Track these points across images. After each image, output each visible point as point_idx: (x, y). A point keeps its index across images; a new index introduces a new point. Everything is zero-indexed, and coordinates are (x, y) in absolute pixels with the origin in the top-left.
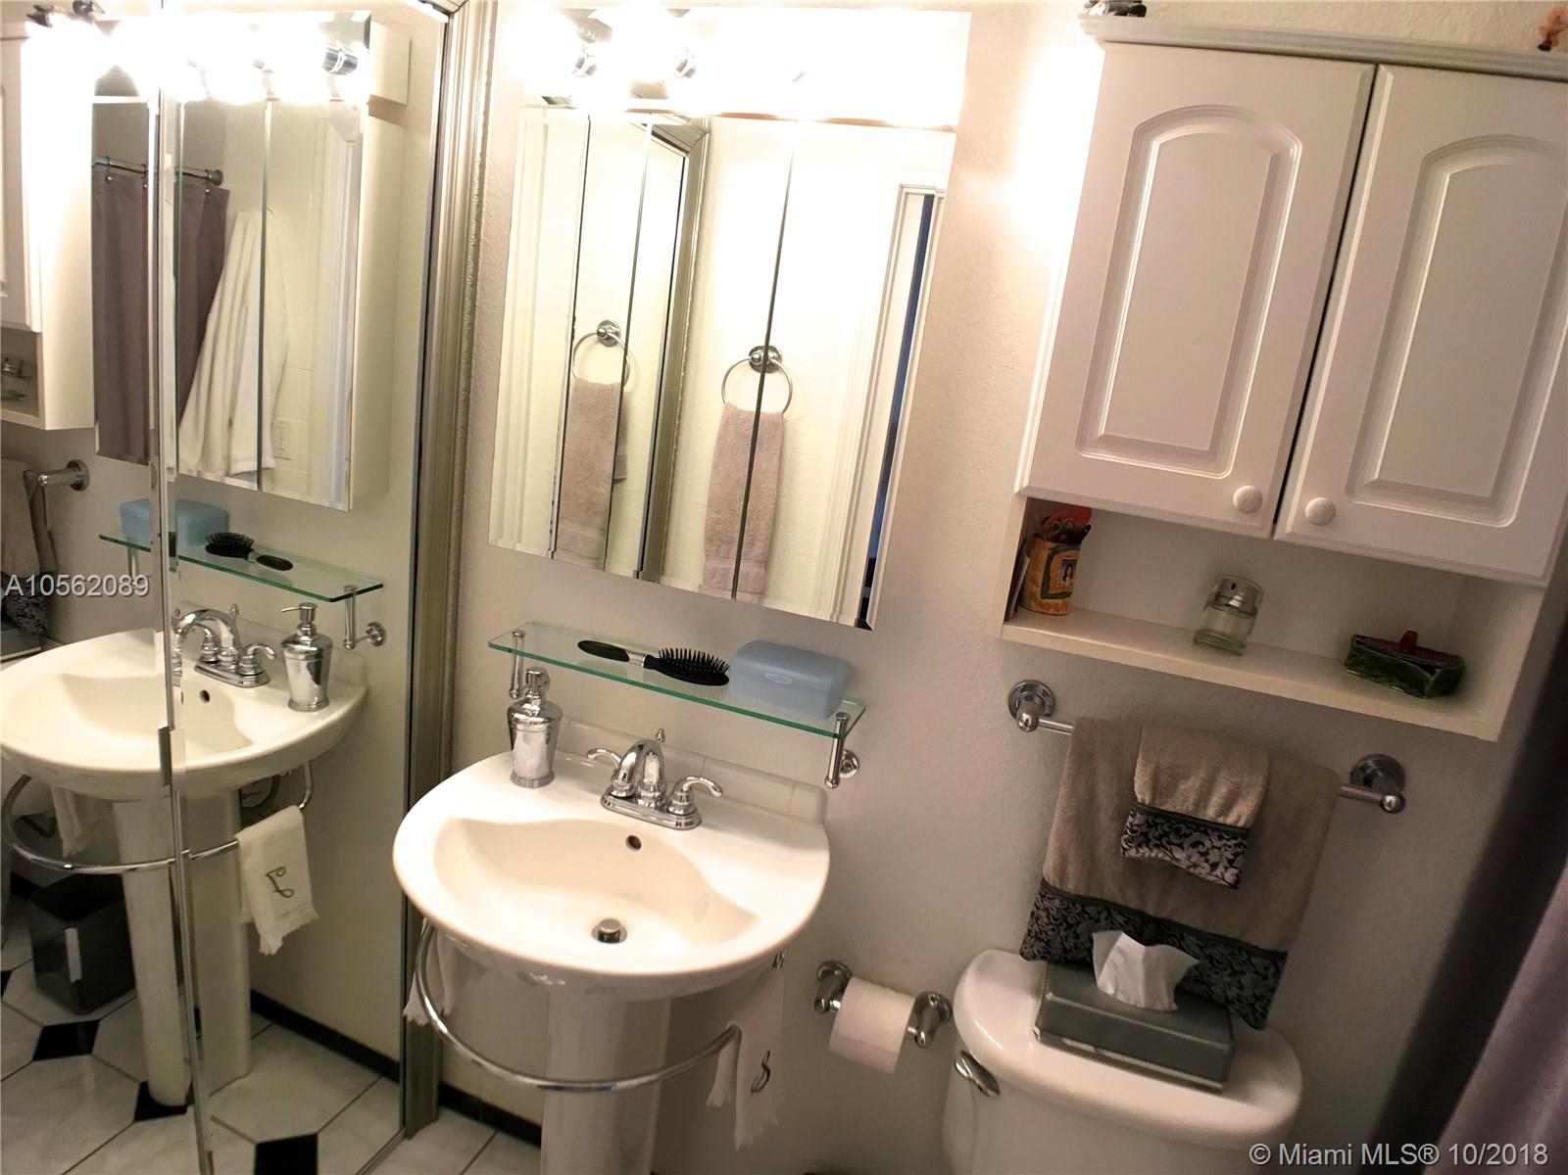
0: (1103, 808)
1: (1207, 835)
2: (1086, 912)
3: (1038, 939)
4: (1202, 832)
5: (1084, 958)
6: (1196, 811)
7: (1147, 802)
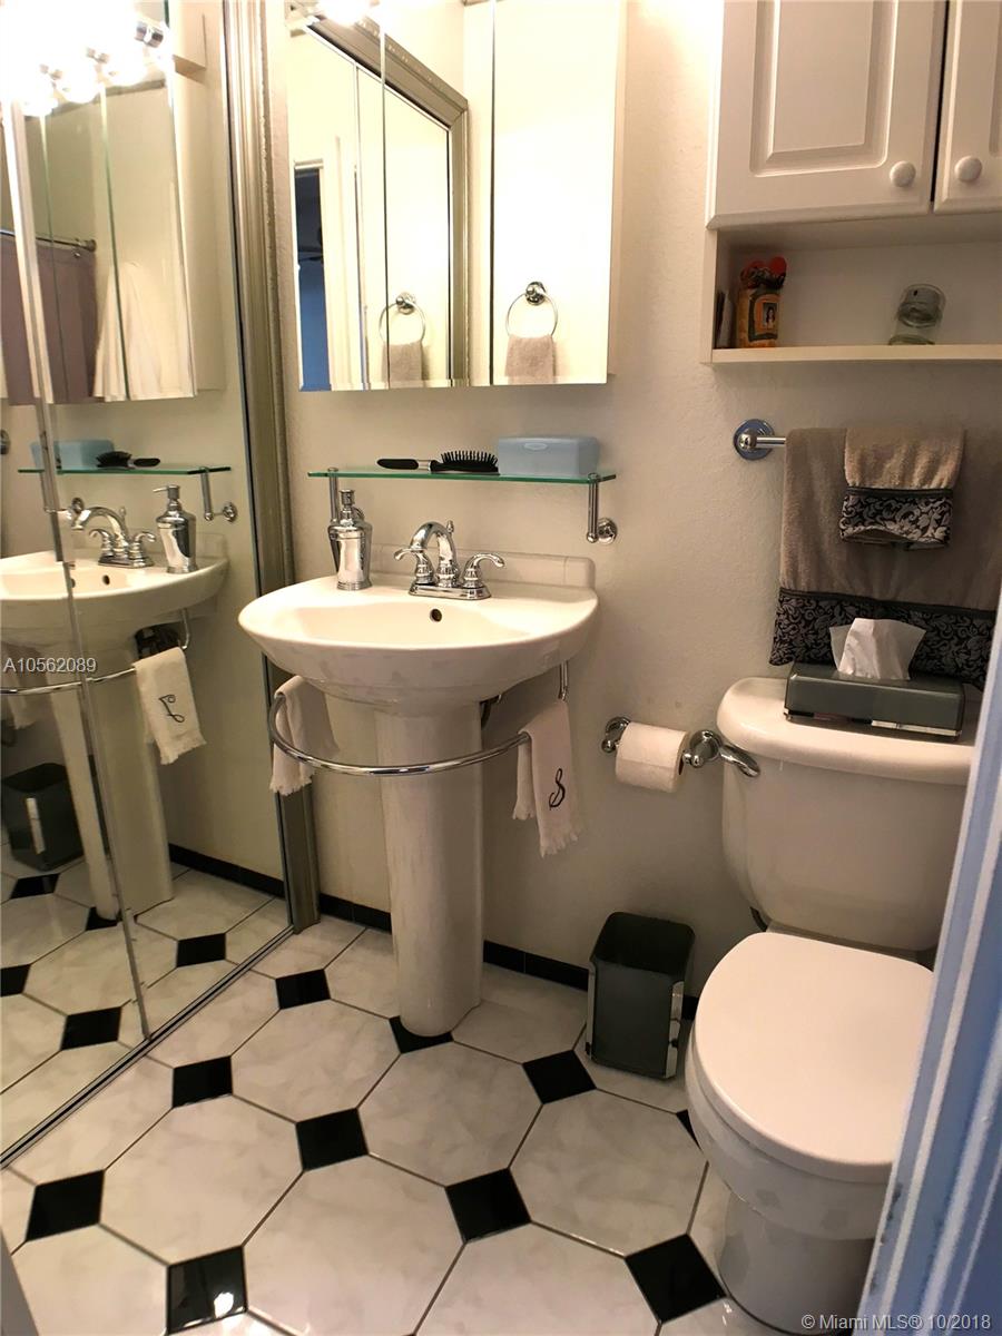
0: (822, 502)
1: (915, 504)
2: (821, 607)
3: (782, 642)
4: (911, 502)
5: (825, 654)
6: (903, 483)
7: (857, 484)
